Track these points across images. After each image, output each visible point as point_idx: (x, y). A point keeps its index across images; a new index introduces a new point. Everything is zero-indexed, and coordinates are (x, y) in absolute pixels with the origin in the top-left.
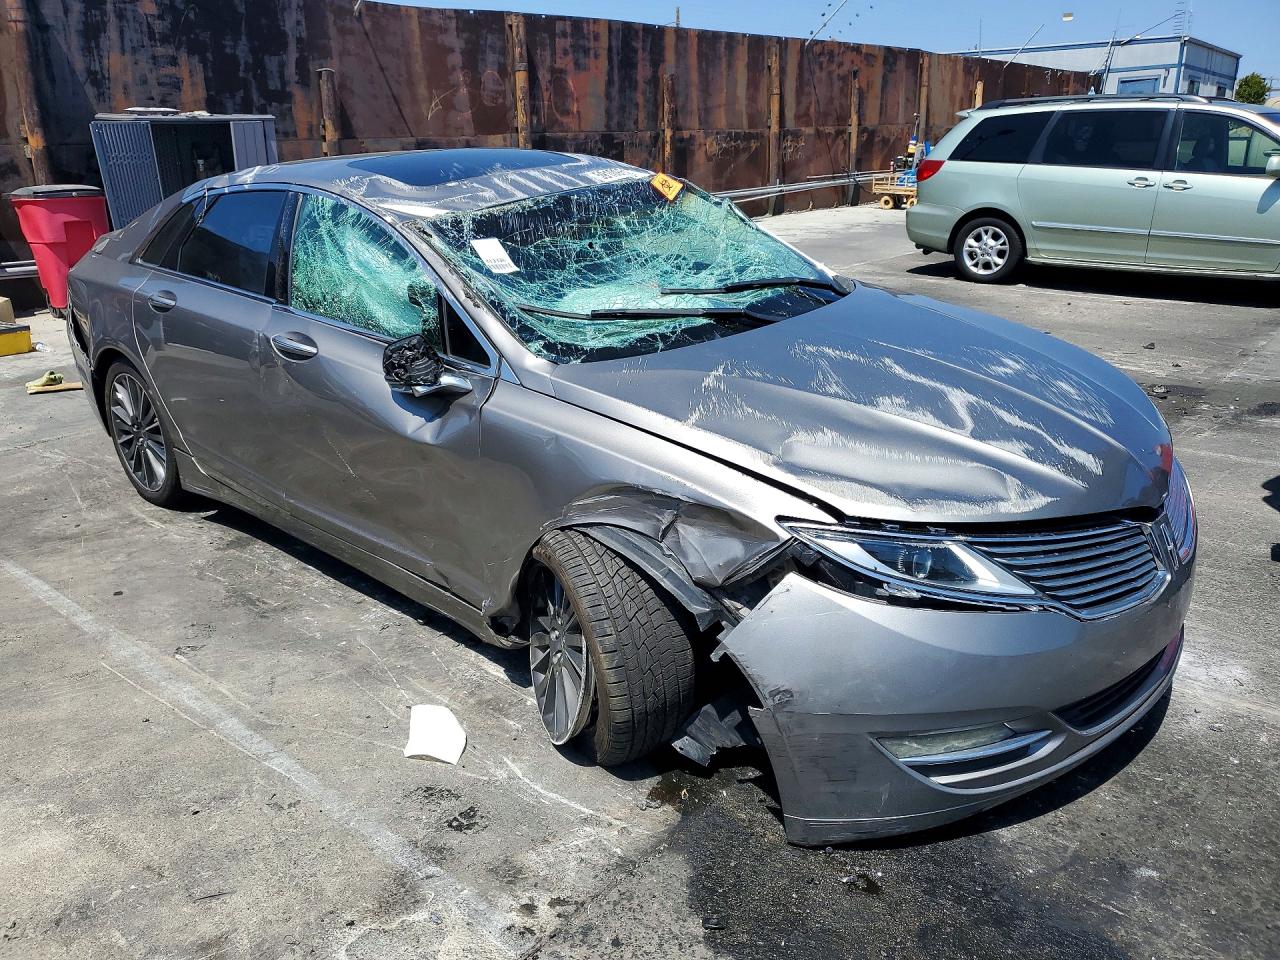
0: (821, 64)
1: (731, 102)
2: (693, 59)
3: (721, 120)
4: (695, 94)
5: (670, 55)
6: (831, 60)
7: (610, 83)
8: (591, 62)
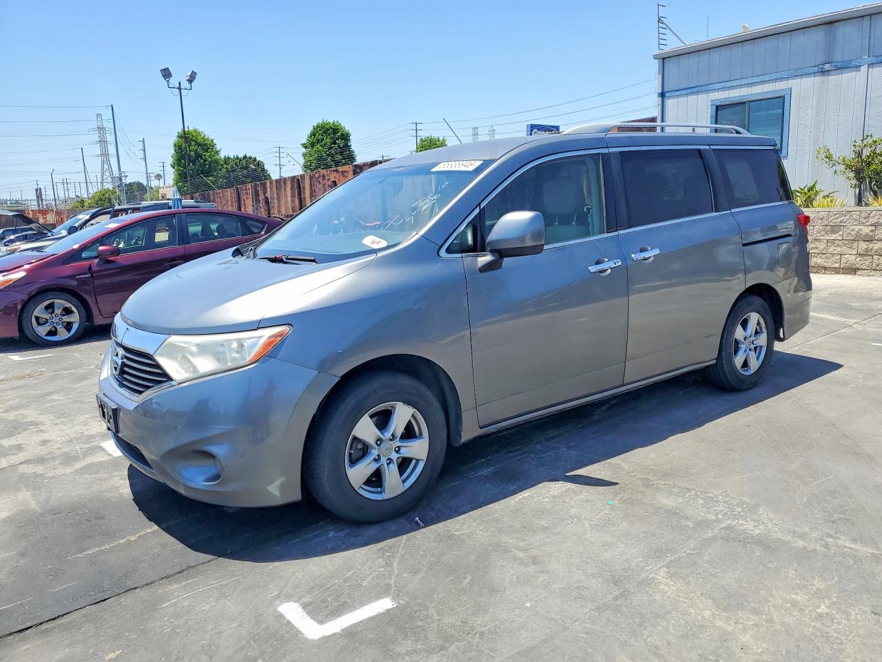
0: (319, 181)
1: (286, 202)
2: (275, 190)
3: (283, 209)
4: (276, 201)
5: (269, 190)
6: (324, 179)
7: (253, 201)
8: (248, 196)
